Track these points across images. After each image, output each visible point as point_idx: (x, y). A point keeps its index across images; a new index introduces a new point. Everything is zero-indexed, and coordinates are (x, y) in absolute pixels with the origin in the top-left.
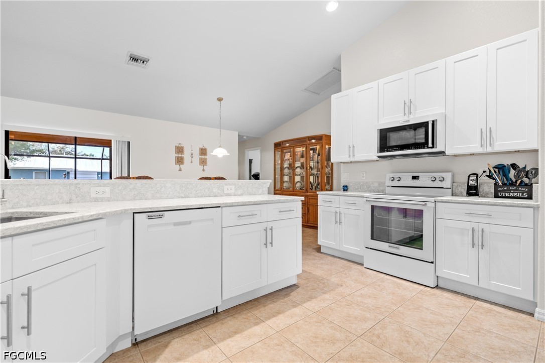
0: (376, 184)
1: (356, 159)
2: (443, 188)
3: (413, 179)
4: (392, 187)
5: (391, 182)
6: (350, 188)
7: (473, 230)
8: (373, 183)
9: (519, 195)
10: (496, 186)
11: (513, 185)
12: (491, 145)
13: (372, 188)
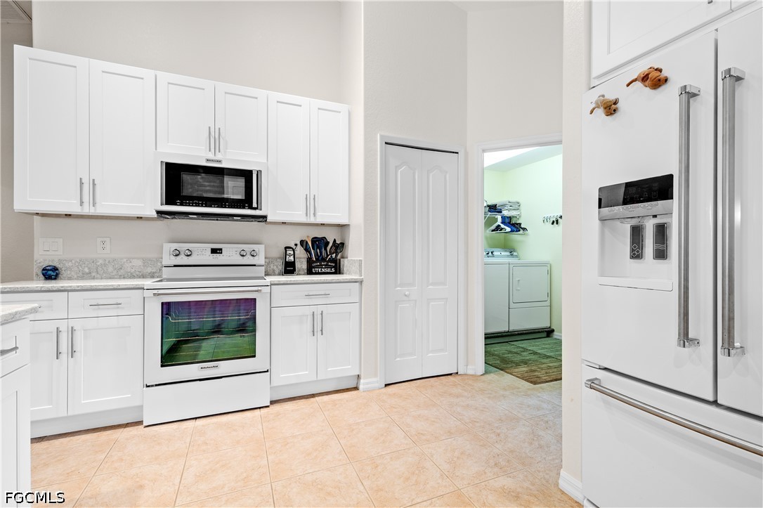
0: (138, 263)
1: (101, 210)
2: (255, 265)
3: (212, 252)
4: (175, 266)
5: (174, 258)
6: (64, 273)
7: (313, 315)
8: (129, 260)
9: (329, 270)
10: (309, 261)
11: (324, 260)
12: (314, 214)
13: (129, 270)
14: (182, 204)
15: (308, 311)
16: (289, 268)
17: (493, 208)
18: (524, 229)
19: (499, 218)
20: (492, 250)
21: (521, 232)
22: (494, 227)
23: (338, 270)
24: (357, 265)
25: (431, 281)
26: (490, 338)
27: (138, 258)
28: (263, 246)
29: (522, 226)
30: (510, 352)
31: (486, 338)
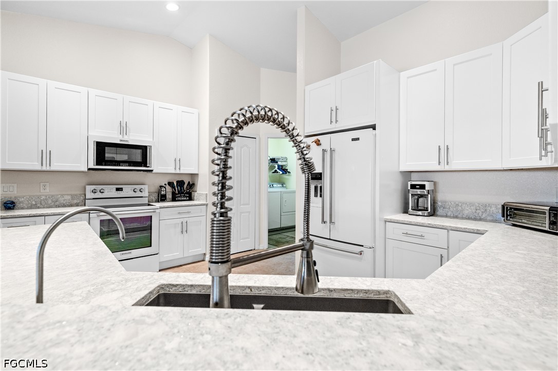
0: (68, 197)
2: (143, 197)
3: (116, 190)
4: (94, 199)
5: (93, 194)
6: (18, 205)
7: (182, 223)
8: (62, 195)
9: (185, 199)
10: (174, 194)
11: (183, 193)
12: (180, 169)
13: (62, 202)
14: (105, 165)
15: (179, 221)
16: (162, 198)
17: (273, 160)
18: (289, 172)
19: (276, 166)
20: (273, 183)
21: (288, 174)
22: (273, 171)
23: (190, 198)
24: (205, 196)
25: (242, 203)
26: (271, 231)
27: (68, 195)
28: (147, 186)
29: (288, 171)
30: (281, 238)
31: (269, 232)
